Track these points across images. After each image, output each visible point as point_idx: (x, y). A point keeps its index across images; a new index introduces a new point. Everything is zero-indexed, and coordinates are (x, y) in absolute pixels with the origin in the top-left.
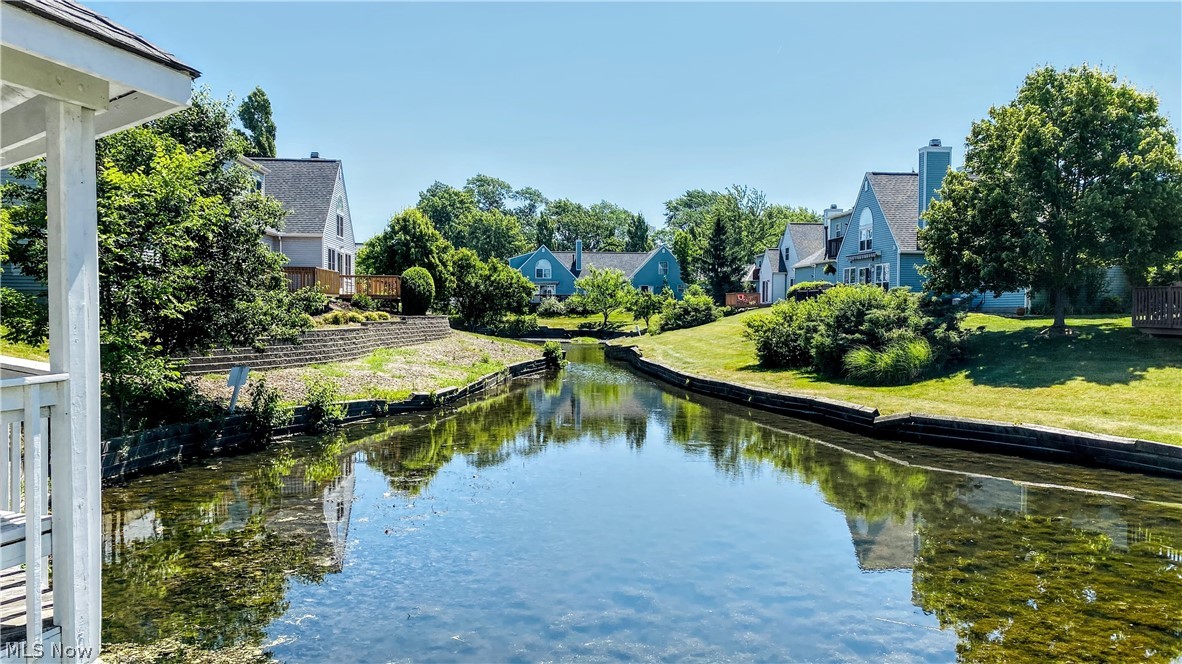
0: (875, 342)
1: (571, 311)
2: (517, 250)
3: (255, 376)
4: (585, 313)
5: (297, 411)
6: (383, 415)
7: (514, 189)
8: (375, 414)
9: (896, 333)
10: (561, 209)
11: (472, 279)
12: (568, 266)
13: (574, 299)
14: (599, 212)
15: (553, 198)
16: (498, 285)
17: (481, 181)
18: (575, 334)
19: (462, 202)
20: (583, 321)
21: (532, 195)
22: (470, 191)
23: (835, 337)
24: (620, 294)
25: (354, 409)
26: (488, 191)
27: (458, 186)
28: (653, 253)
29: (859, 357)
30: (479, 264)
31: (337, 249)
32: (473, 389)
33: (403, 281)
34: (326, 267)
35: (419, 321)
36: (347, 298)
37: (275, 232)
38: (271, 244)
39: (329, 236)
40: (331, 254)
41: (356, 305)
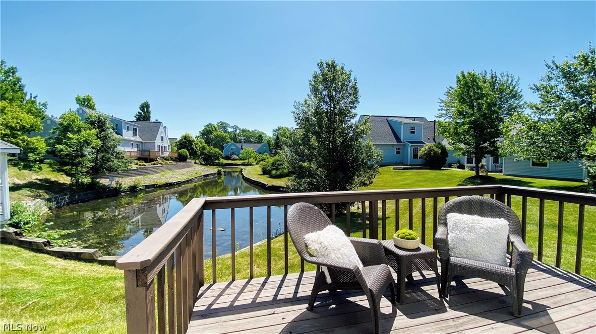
0: (277, 169)
1: (240, 159)
2: (228, 142)
3: (117, 179)
4: (244, 159)
5: (129, 187)
6: (157, 187)
7: (231, 126)
8: (155, 187)
9: (282, 167)
10: (243, 131)
11: (206, 152)
12: (240, 147)
13: (240, 156)
14: (254, 132)
15: (241, 128)
16: (212, 153)
17: (222, 123)
18: (240, 165)
19: (216, 129)
20: (243, 161)
21: (236, 128)
22: (218, 126)
24: (252, 154)
25: (147, 187)
26: (223, 126)
27: (215, 124)
28: (262, 144)
29: (274, 172)
30: (207, 147)
31: (161, 145)
32: (188, 181)
33: (179, 153)
34: (156, 150)
35: (182, 164)
36: (163, 158)
37: (141, 141)
38: (140, 144)
39: (158, 142)
40: (159, 146)
41: (165, 159)
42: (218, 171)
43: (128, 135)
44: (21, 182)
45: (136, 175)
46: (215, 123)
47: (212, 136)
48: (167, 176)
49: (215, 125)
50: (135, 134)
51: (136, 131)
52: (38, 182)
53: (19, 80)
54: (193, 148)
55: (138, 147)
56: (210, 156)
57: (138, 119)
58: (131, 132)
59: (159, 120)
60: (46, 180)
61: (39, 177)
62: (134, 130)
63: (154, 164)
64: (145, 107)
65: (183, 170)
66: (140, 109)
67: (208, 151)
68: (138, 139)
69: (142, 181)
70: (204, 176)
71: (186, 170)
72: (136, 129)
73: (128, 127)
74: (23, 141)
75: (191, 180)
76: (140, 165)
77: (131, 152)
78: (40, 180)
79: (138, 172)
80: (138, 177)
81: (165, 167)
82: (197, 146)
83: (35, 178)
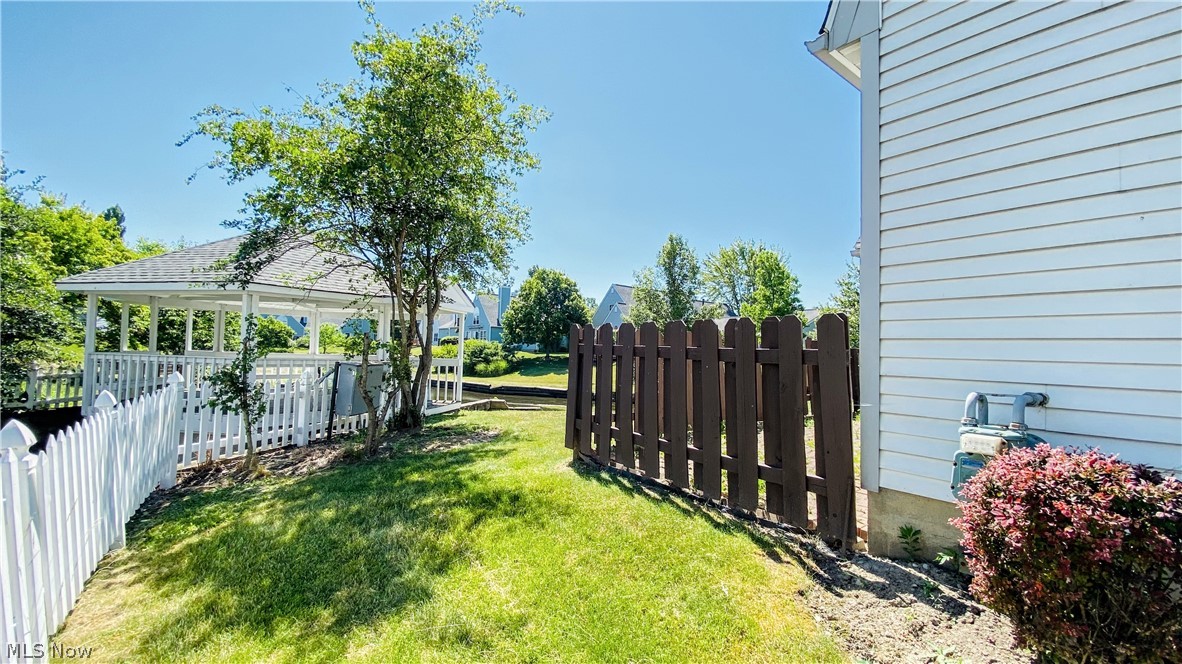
0: (487, 361)
9: (495, 358)
23: (471, 360)
24: (334, 337)
29: (481, 367)
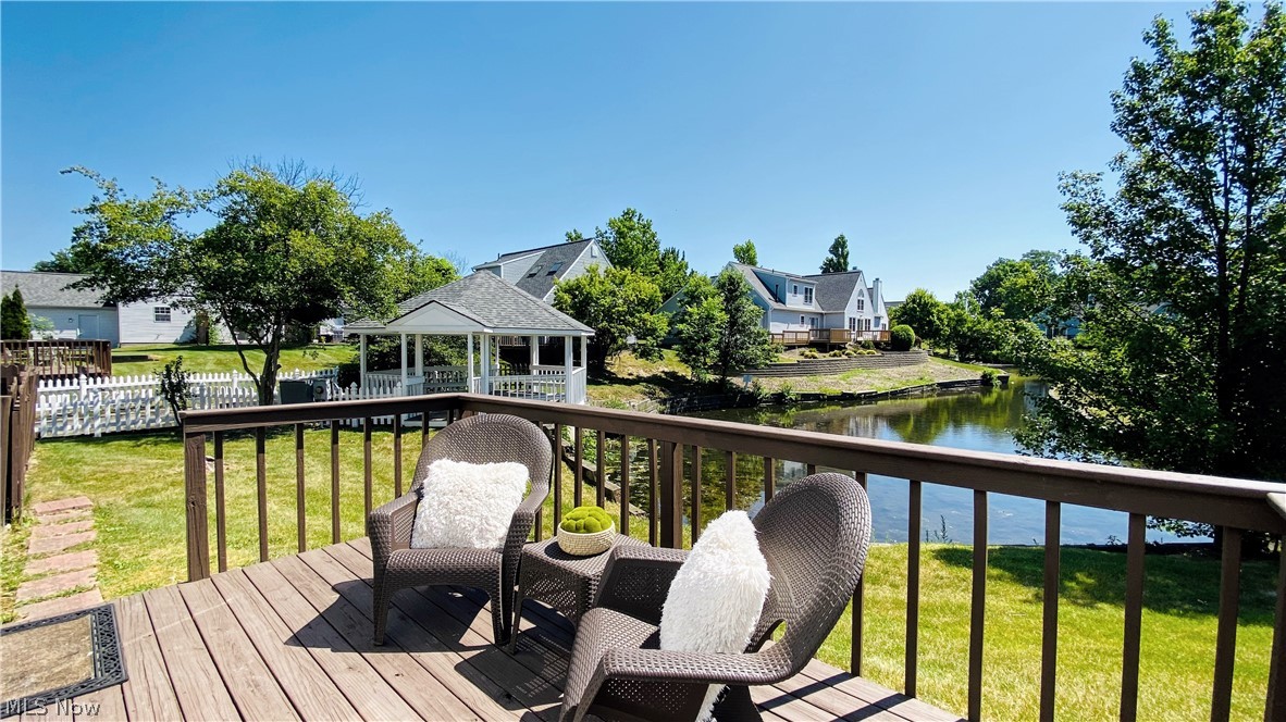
3: (755, 379)
5: (773, 395)
6: (824, 400)
8: (819, 399)
17: (1037, 254)
19: (1015, 271)
22: (1023, 262)
25: (806, 397)
26: (1040, 260)
31: (858, 317)
33: (892, 333)
34: (847, 328)
35: (895, 355)
36: (860, 343)
37: (821, 311)
38: (819, 317)
39: (851, 311)
40: (852, 320)
41: (863, 347)
42: (984, 376)
43: (795, 302)
44: (644, 375)
45: (795, 375)
46: (1016, 257)
47: (1000, 289)
48: (853, 379)
49: (1018, 260)
50: (808, 299)
51: (811, 293)
52: (663, 376)
53: (653, 236)
54: (931, 323)
55: (813, 324)
56: (974, 340)
57: (826, 271)
58: (801, 297)
59: (859, 268)
60: (673, 375)
61: (666, 370)
62: (806, 292)
63: (835, 355)
64: (839, 246)
65: (896, 369)
66: (830, 251)
67: (970, 329)
68: (814, 307)
69: (799, 385)
70: (939, 384)
71: (904, 369)
72: (811, 290)
73: (795, 287)
74: (641, 319)
75: (902, 391)
76: (806, 356)
77: (797, 332)
78: (666, 373)
79: (800, 369)
80: (797, 378)
81: (854, 360)
82: (943, 316)
83: (661, 370)
